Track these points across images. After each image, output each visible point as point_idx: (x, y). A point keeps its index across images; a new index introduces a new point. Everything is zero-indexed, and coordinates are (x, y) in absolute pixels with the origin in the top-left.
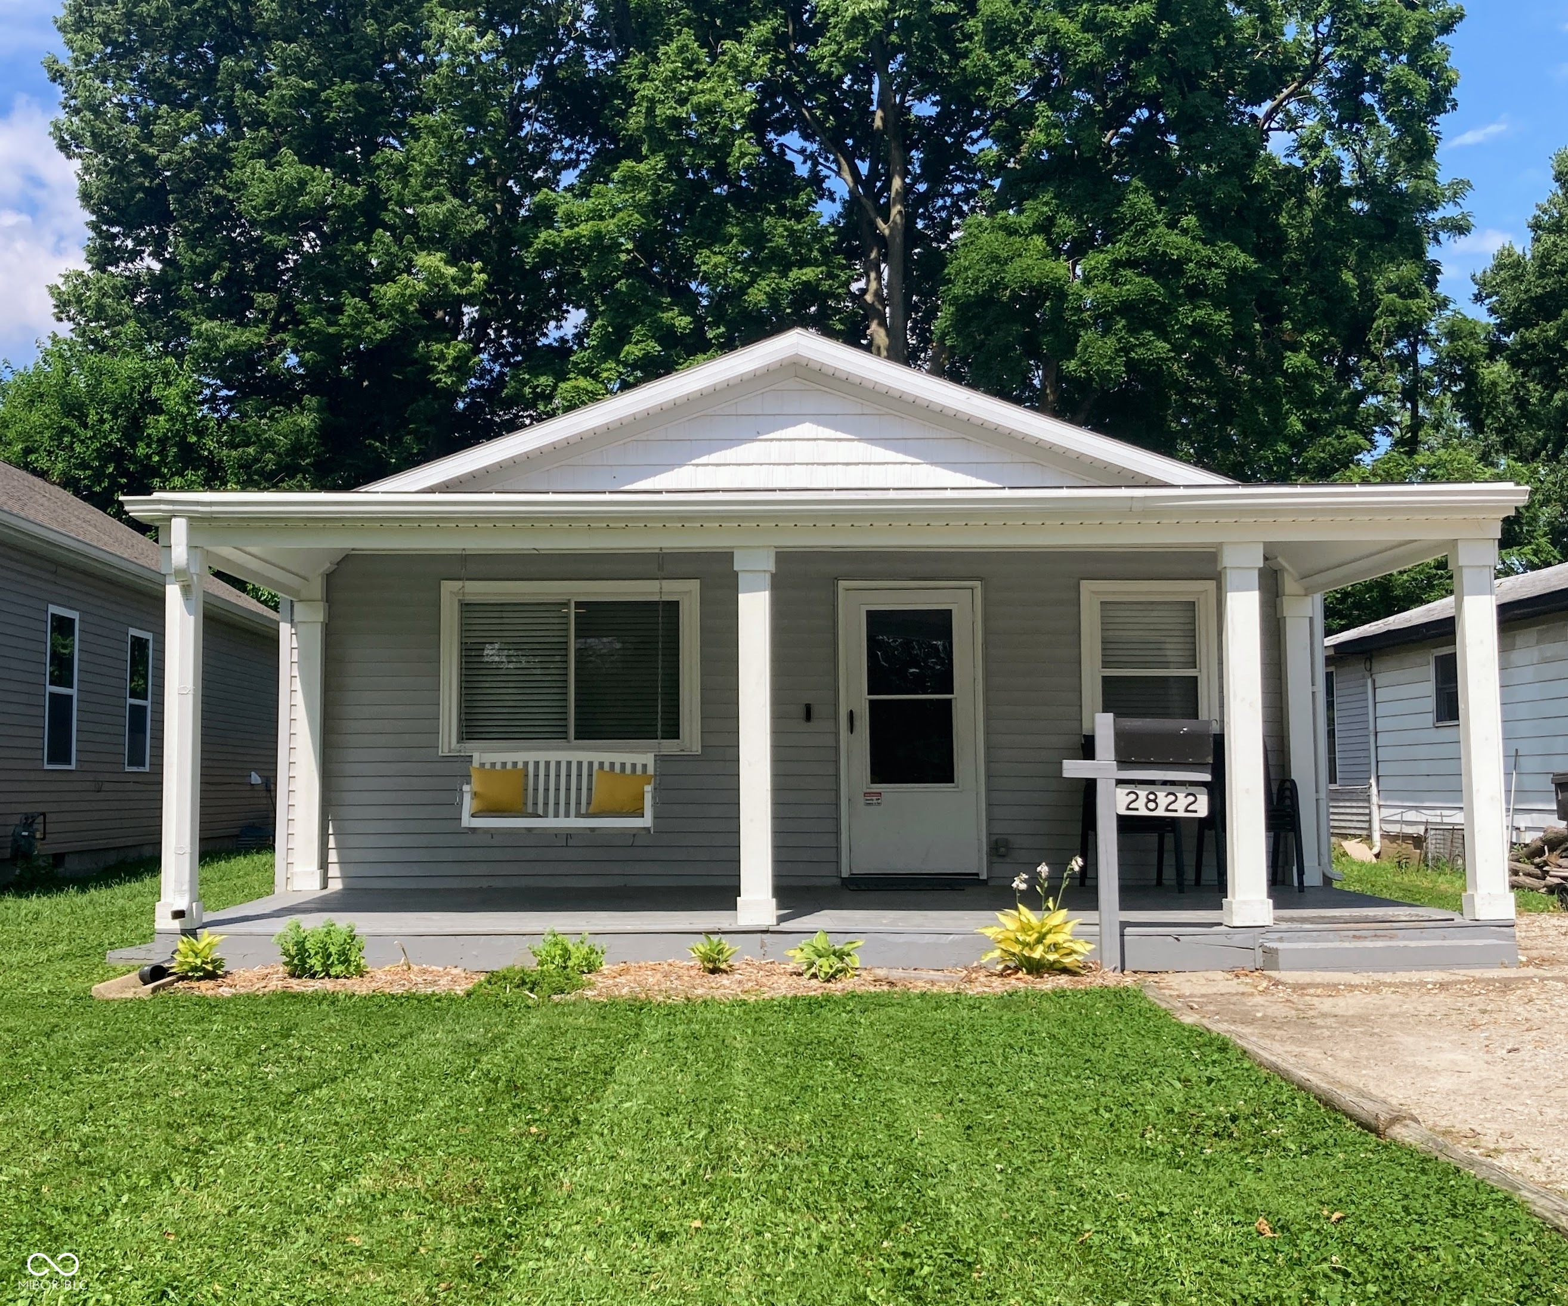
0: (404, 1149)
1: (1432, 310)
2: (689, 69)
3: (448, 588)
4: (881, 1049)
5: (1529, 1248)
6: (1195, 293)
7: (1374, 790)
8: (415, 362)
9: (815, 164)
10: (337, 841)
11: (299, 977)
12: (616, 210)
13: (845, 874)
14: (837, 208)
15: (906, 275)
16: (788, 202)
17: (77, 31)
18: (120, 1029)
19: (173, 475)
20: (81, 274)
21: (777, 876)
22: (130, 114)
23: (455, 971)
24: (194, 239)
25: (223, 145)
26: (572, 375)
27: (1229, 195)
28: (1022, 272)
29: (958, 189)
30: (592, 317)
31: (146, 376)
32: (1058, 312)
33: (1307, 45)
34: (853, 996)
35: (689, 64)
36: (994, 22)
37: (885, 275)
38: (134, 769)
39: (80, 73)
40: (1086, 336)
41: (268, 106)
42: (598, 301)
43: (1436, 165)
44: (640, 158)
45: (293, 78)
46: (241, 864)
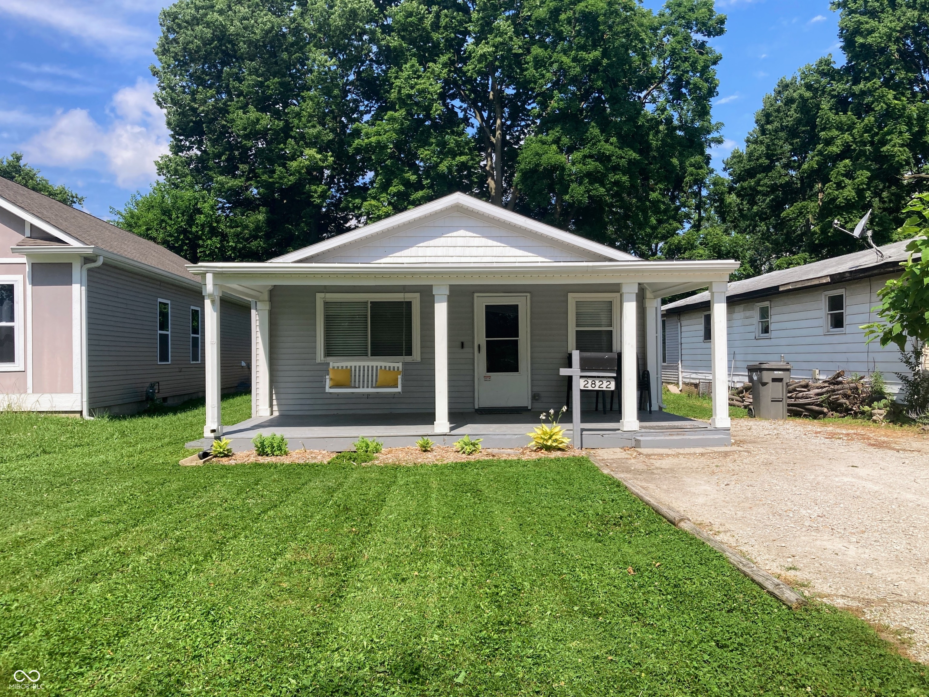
0: (303, 540)
1: (707, 174)
2: (415, 74)
3: (319, 296)
4: (489, 487)
5: (727, 578)
6: (616, 168)
7: (680, 366)
8: (304, 193)
9: (466, 112)
10: (276, 397)
11: (262, 456)
12: (386, 132)
13: (476, 407)
14: (475, 130)
15: (502, 159)
16: (455, 129)
17: (163, 55)
18: (191, 482)
19: (207, 239)
20: (168, 156)
21: (450, 409)
22: (186, 90)
23: (324, 452)
24: (214, 142)
25: (225, 104)
26: (369, 199)
27: (629, 129)
28: (548, 159)
29: (523, 123)
30: (376, 175)
31: (195, 198)
32: (562, 176)
33: (660, 68)
34: (479, 462)
35: (415, 72)
36: (537, 57)
37: (494, 158)
38: (194, 362)
39: (165, 73)
40: (573, 186)
41: (243, 87)
42: (379, 169)
43: (711, 116)
44: (396, 111)
45: (254, 76)
46: (238, 400)
